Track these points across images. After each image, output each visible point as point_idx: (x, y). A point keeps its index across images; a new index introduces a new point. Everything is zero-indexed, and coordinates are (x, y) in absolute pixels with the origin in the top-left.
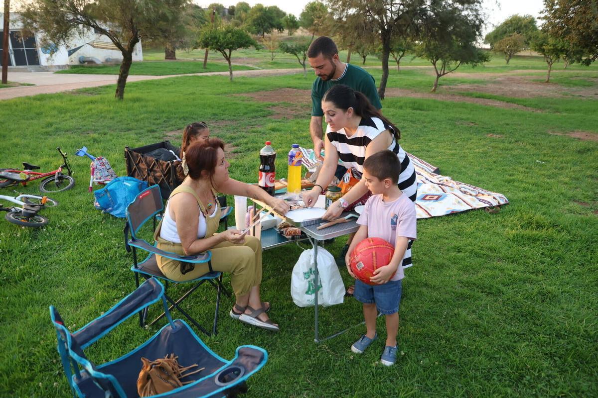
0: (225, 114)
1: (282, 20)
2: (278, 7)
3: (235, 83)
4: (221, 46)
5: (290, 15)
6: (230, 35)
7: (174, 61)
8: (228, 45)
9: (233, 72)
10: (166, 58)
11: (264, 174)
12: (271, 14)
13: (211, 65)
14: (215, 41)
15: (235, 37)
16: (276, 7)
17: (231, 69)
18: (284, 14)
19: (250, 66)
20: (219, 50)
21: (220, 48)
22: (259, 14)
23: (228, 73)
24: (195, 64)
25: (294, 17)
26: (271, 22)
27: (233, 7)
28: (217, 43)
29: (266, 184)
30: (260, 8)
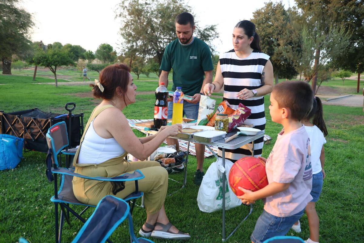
0: (60, 104)
1: (84, 54)
2: (81, 46)
3: (60, 88)
4: (49, 64)
5: (89, 51)
6: (56, 56)
7: (10, 75)
8: (54, 62)
9: (58, 83)
10: (3, 73)
12: (77, 50)
13: (39, 78)
14: (46, 60)
15: (59, 58)
16: (79, 46)
17: (56, 81)
18: (85, 51)
19: (66, 80)
20: (48, 66)
21: (48, 65)
22: (69, 49)
23: (55, 83)
24: (27, 78)
25: (92, 52)
26: (77, 54)
27: (51, 45)
28: (47, 61)
30: (69, 46)
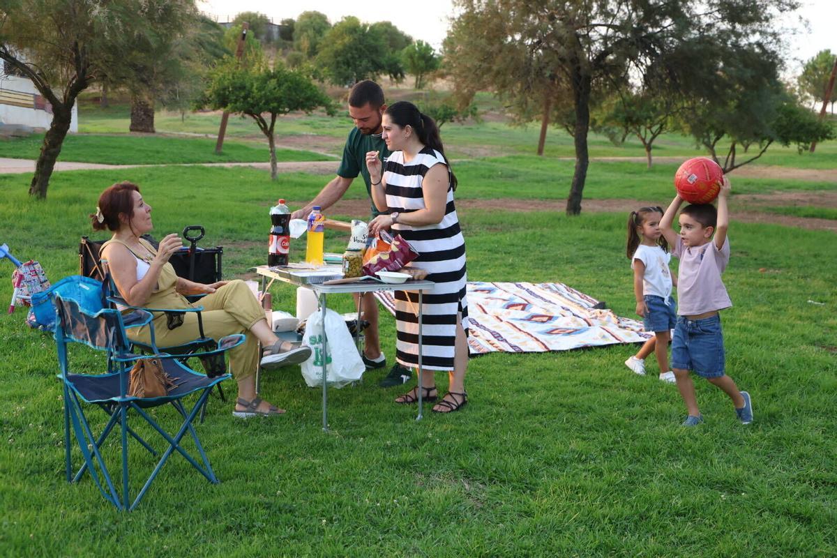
1: (402, 56)
2: (393, 24)
3: (281, 183)
4: (253, 106)
5: (420, 43)
6: (273, 83)
7: (151, 135)
8: (267, 103)
9: (279, 164)
10: (131, 130)
11: (275, 237)
12: (376, 39)
13: (232, 147)
14: (243, 94)
15: (284, 88)
16: (388, 25)
17: (274, 157)
18: (408, 40)
19: (321, 152)
20: (251, 114)
21: (252, 110)
22: (347, 39)
23: (268, 165)
24: (198, 144)
25: (428, 48)
26: (374, 56)
27: (291, 22)
28: (245, 98)
29: (277, 250)
30: (351, 27)
